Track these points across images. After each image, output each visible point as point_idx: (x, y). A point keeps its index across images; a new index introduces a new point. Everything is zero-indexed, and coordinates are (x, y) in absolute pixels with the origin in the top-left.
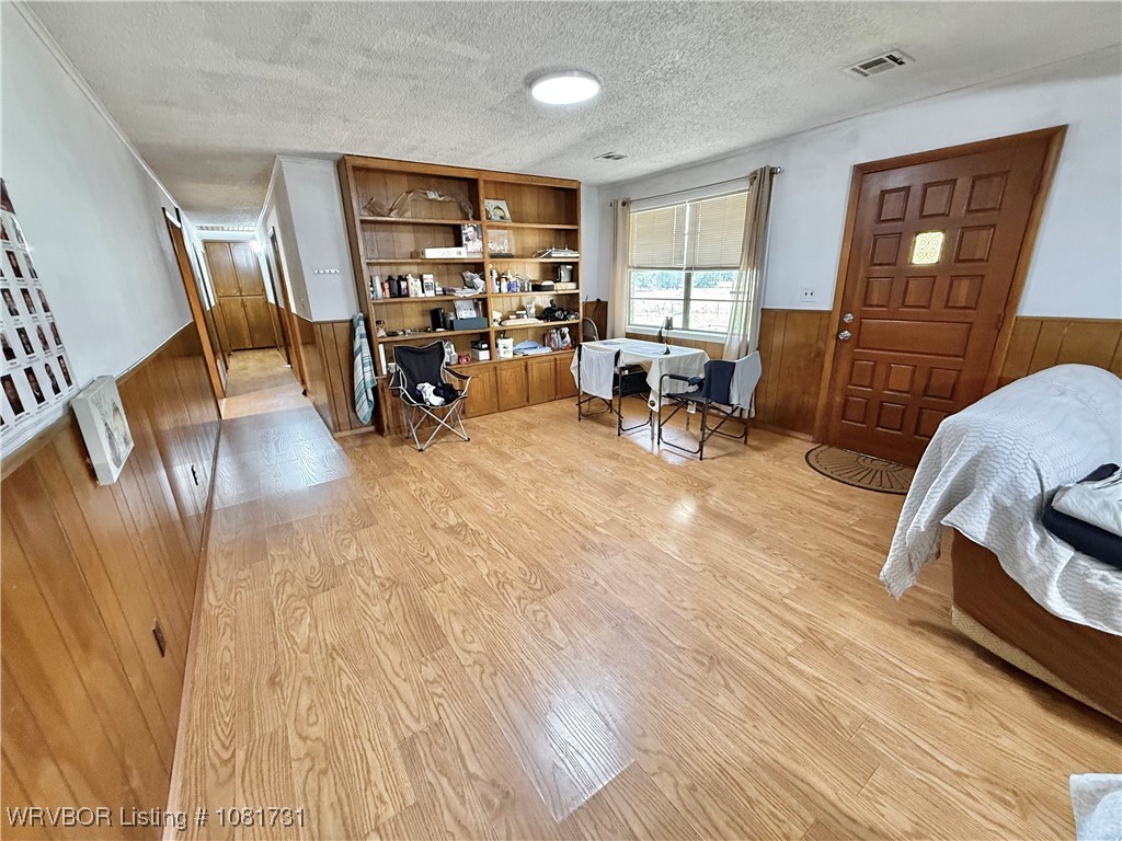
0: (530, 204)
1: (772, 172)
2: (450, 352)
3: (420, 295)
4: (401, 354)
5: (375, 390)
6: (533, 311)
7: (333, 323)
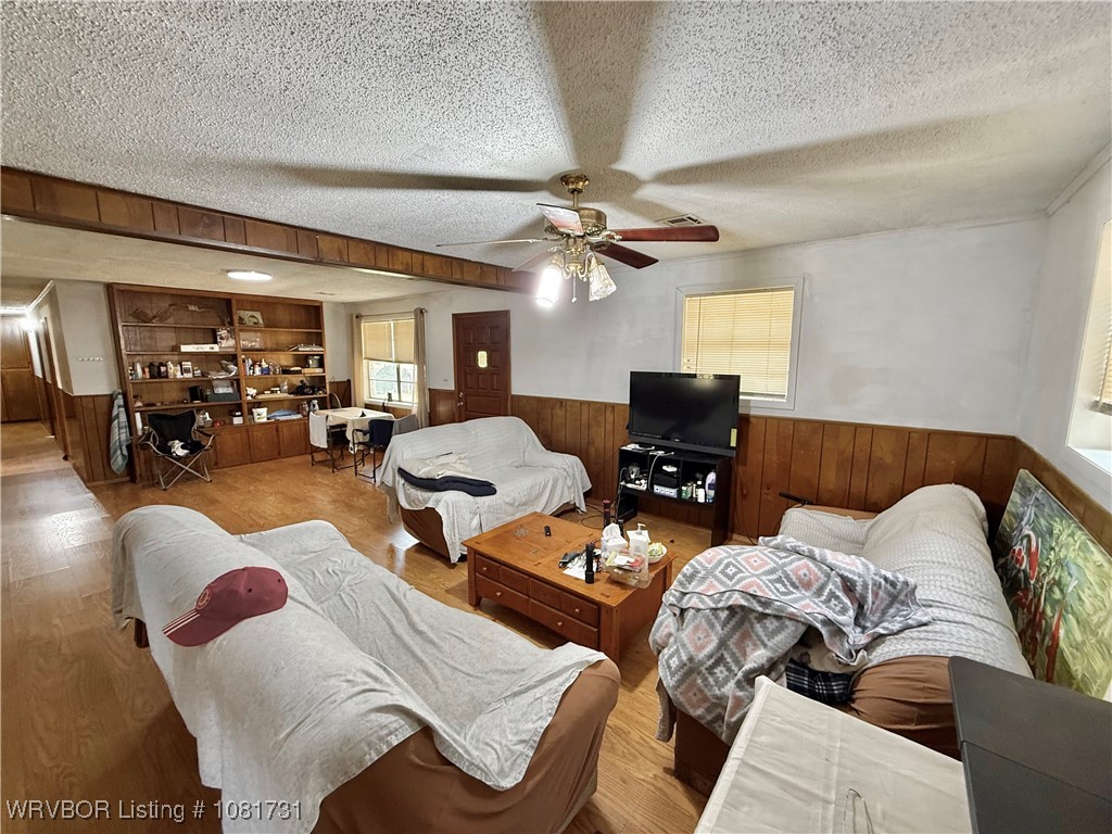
0: (283, 315)
1: (421, 311)
2: (204, 418)
3: (179, 376)
4: (152, 419)
5: (129, 447)
6: (286, 387)
7: (93, 396)
